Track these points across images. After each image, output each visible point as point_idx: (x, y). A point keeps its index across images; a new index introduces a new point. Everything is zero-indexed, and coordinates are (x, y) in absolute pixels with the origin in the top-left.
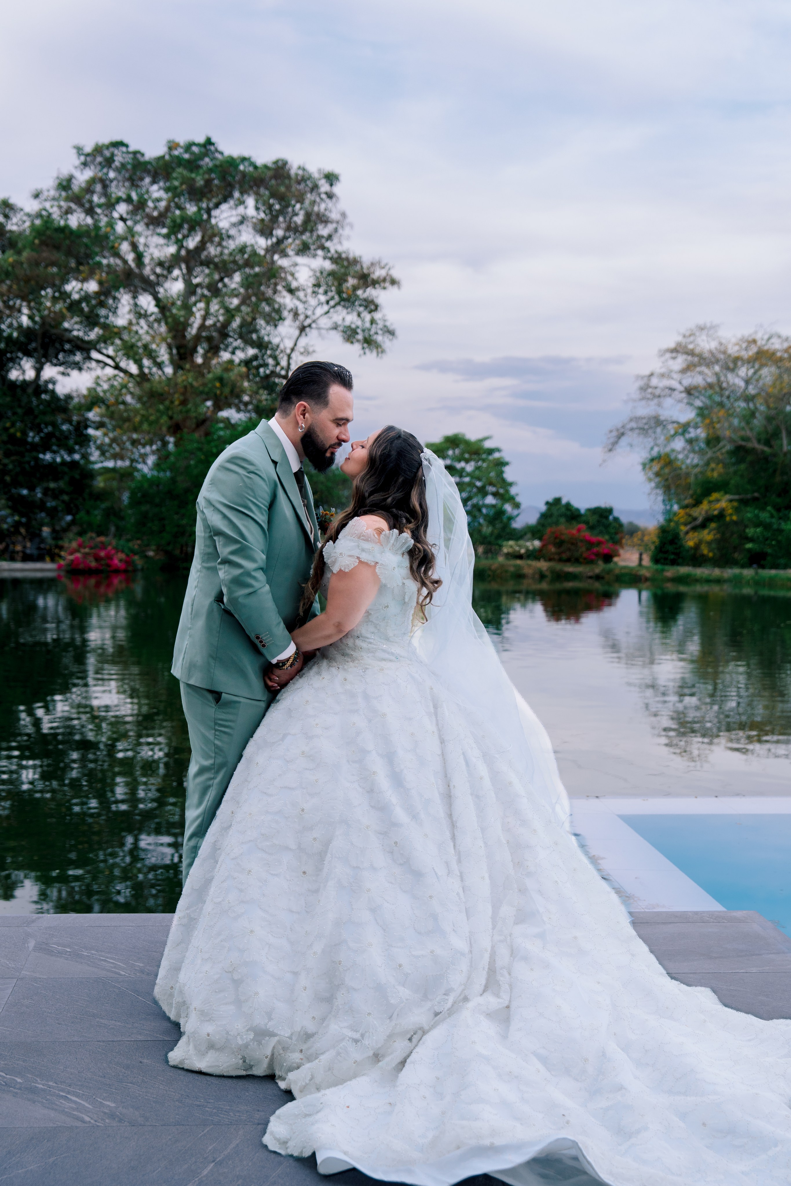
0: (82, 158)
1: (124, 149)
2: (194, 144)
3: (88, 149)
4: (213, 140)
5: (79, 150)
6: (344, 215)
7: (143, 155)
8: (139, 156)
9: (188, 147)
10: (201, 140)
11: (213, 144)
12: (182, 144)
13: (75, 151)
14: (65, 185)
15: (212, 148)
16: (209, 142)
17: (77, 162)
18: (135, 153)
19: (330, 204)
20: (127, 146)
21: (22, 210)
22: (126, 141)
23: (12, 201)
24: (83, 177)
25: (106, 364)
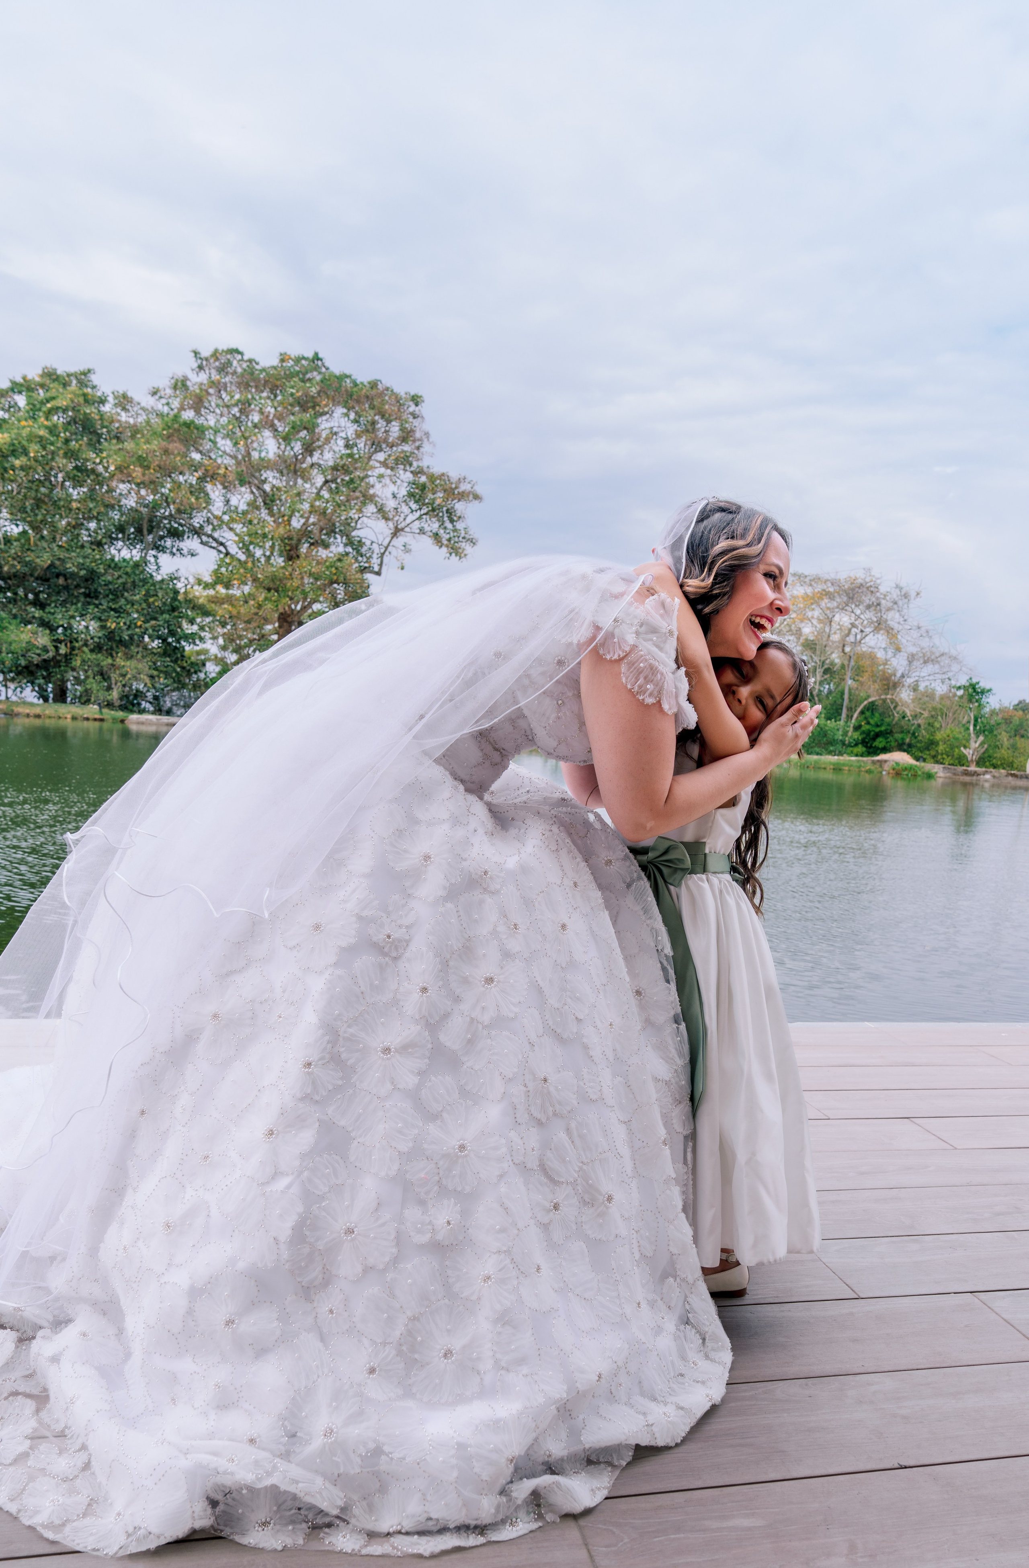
0: (199, 361)
1: (239, 357)
2: (304, 358)
3: (206, 352)
4: (320, 356)
5: (196, 353)
6: (427, 434)
7: (257, 364)
8: (254, 364)
9: (298, 360)
10: (310, 354)
11: (321, 360)
12: (293, 357)
13: (193, 355)
14: (180, 385)
15: (320, 363)
16: (316, 357)
17: (195, 365)
18: (250, 361)
19: (416, 422)
20: (241, 354)
21: (139, 404)
22: (241, 349)
23: (130, 394)
24: (197, 379)
25: (220, 551)
